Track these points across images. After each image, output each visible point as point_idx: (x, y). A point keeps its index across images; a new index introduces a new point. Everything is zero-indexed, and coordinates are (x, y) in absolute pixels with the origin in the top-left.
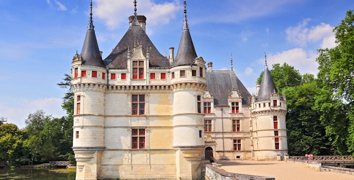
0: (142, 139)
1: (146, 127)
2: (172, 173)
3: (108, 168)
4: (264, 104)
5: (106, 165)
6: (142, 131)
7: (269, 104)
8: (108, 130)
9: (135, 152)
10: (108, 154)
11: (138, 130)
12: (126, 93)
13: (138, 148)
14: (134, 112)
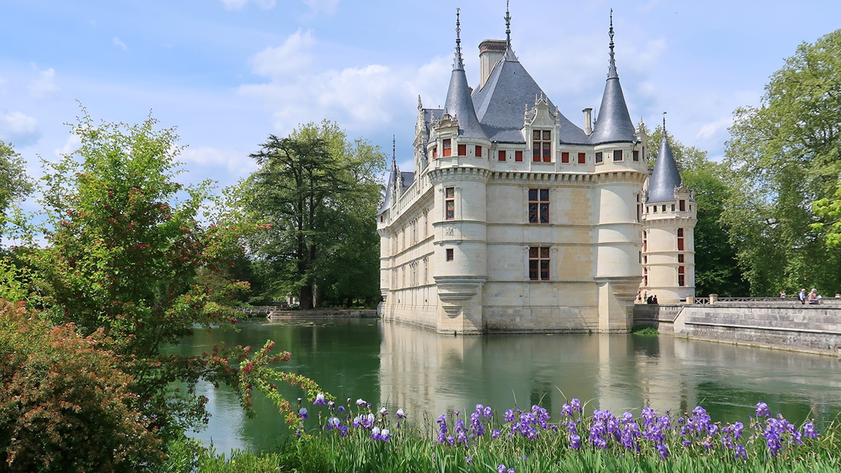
0: (546, 265)
1: (553, 244)
2: (592, 320)
3: (494, 312)
4: (655, 207)
5: (491, 307)
6: (546, 250)
7: (673, 206)
8: (492, 248)
9: (535, 285)
10: (494, 289)
11: (539, 249)
12: (520, 185)
13: (540, 279)
14: (533, 219)
